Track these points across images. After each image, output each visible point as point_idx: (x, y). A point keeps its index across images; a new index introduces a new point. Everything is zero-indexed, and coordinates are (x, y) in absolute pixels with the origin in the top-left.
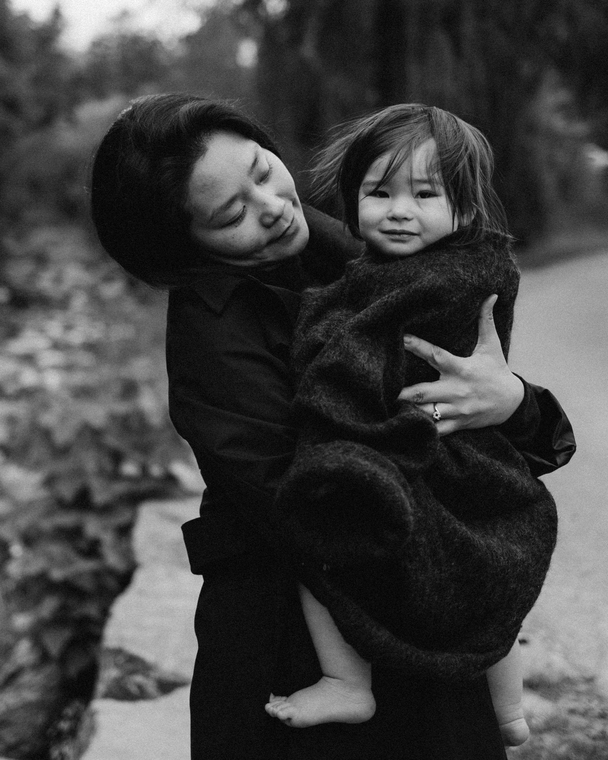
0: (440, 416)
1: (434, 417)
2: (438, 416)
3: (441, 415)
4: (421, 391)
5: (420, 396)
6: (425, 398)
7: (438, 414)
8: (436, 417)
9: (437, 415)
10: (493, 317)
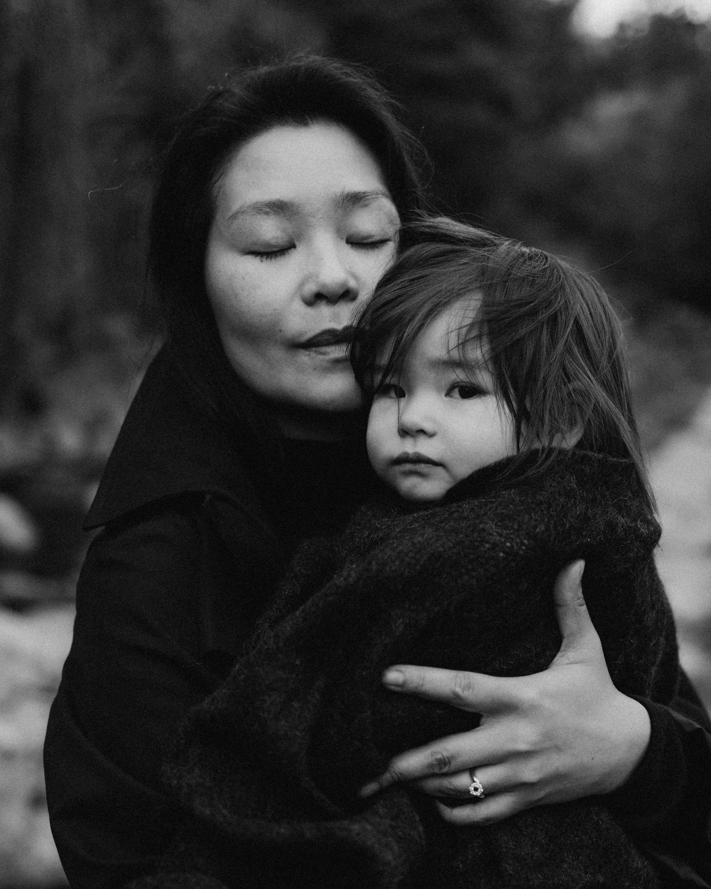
0: (482, 790)
1: (471, 793)
2: (479, 790)
3: (483, 788)
4: (445, 754)
5: (443, 762)
6: (454, 765)
7: (478, 787)
8: (475, 793)
9: (476, 789)
10: (584, 602)
